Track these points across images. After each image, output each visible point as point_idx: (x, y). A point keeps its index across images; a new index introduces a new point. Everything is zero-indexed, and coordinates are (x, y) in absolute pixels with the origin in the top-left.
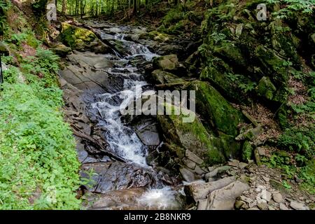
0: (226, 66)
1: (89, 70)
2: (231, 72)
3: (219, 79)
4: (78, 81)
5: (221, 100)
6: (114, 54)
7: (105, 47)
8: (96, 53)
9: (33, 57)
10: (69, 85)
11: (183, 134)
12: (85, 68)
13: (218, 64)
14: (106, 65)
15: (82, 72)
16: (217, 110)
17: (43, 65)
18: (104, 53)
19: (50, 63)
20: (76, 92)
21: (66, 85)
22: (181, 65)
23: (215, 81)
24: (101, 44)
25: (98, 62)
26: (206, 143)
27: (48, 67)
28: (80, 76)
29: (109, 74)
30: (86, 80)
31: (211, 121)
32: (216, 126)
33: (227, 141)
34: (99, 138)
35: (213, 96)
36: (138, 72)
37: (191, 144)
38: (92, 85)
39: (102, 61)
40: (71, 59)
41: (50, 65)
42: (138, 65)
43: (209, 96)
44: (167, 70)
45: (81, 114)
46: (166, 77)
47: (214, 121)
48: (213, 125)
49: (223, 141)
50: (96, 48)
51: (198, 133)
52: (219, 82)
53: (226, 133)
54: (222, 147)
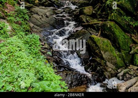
0: (122, 12)
1: (44, 17)
2: (125, 16)
3: (120, 20)
4: (39, 23)
5: (121, 32)
6: (55, 7)
7: (50, 3)
8: (45, 7)
9: (14, 12)
10: (35, 26)
11: (104, 53)
12: (42, 16)
13: (118, 12)
14: (52, 13)
15: (41, 18)
16: (120, 38)
17: (21, 16)
18: (49, 6)
19: (24, 15)
20: (39, 30)
21: (33, 26)
22: (94, 12)
23: (118, 21)
24: (47, 2)
25: (47, 12)
26: (116, 57)
27: (23, 17)
28: (40, 21)
29: (55, 18)
30: (43, 22)
31: (117, 44)
32: (120, 47)
33: (125, 54)
34: (57, 57)
35: (118, 30)
36: (70, 16)
37: (109, 58)
38: (47, 25)
39: (50, 11)
40: (33, 11)
41: (24, 16)
42: (69, 12)
43: (115, 30)
44: (88, 15)
45: (45, 44)
46: (88, 19)
47: (119, 44)
48: (118, 46)
49: (123, 54)
50: (45, 4)
51: (112, 51)
52: (120, 22)
53: (124, 50)
54: (123, 58)
